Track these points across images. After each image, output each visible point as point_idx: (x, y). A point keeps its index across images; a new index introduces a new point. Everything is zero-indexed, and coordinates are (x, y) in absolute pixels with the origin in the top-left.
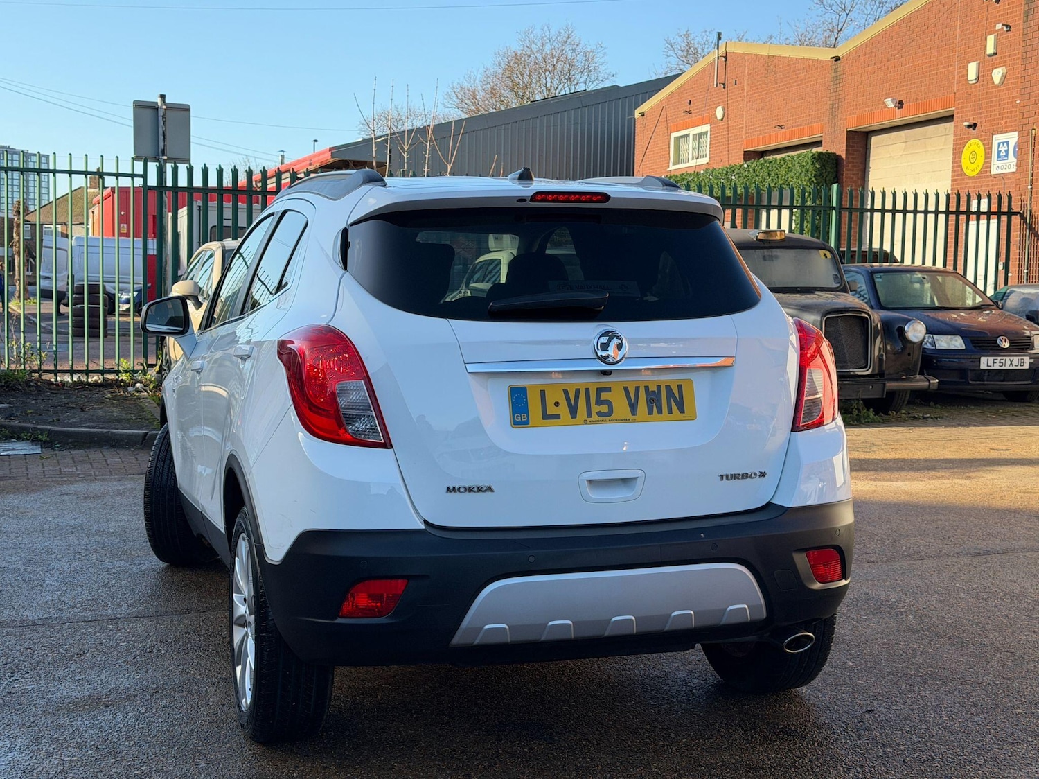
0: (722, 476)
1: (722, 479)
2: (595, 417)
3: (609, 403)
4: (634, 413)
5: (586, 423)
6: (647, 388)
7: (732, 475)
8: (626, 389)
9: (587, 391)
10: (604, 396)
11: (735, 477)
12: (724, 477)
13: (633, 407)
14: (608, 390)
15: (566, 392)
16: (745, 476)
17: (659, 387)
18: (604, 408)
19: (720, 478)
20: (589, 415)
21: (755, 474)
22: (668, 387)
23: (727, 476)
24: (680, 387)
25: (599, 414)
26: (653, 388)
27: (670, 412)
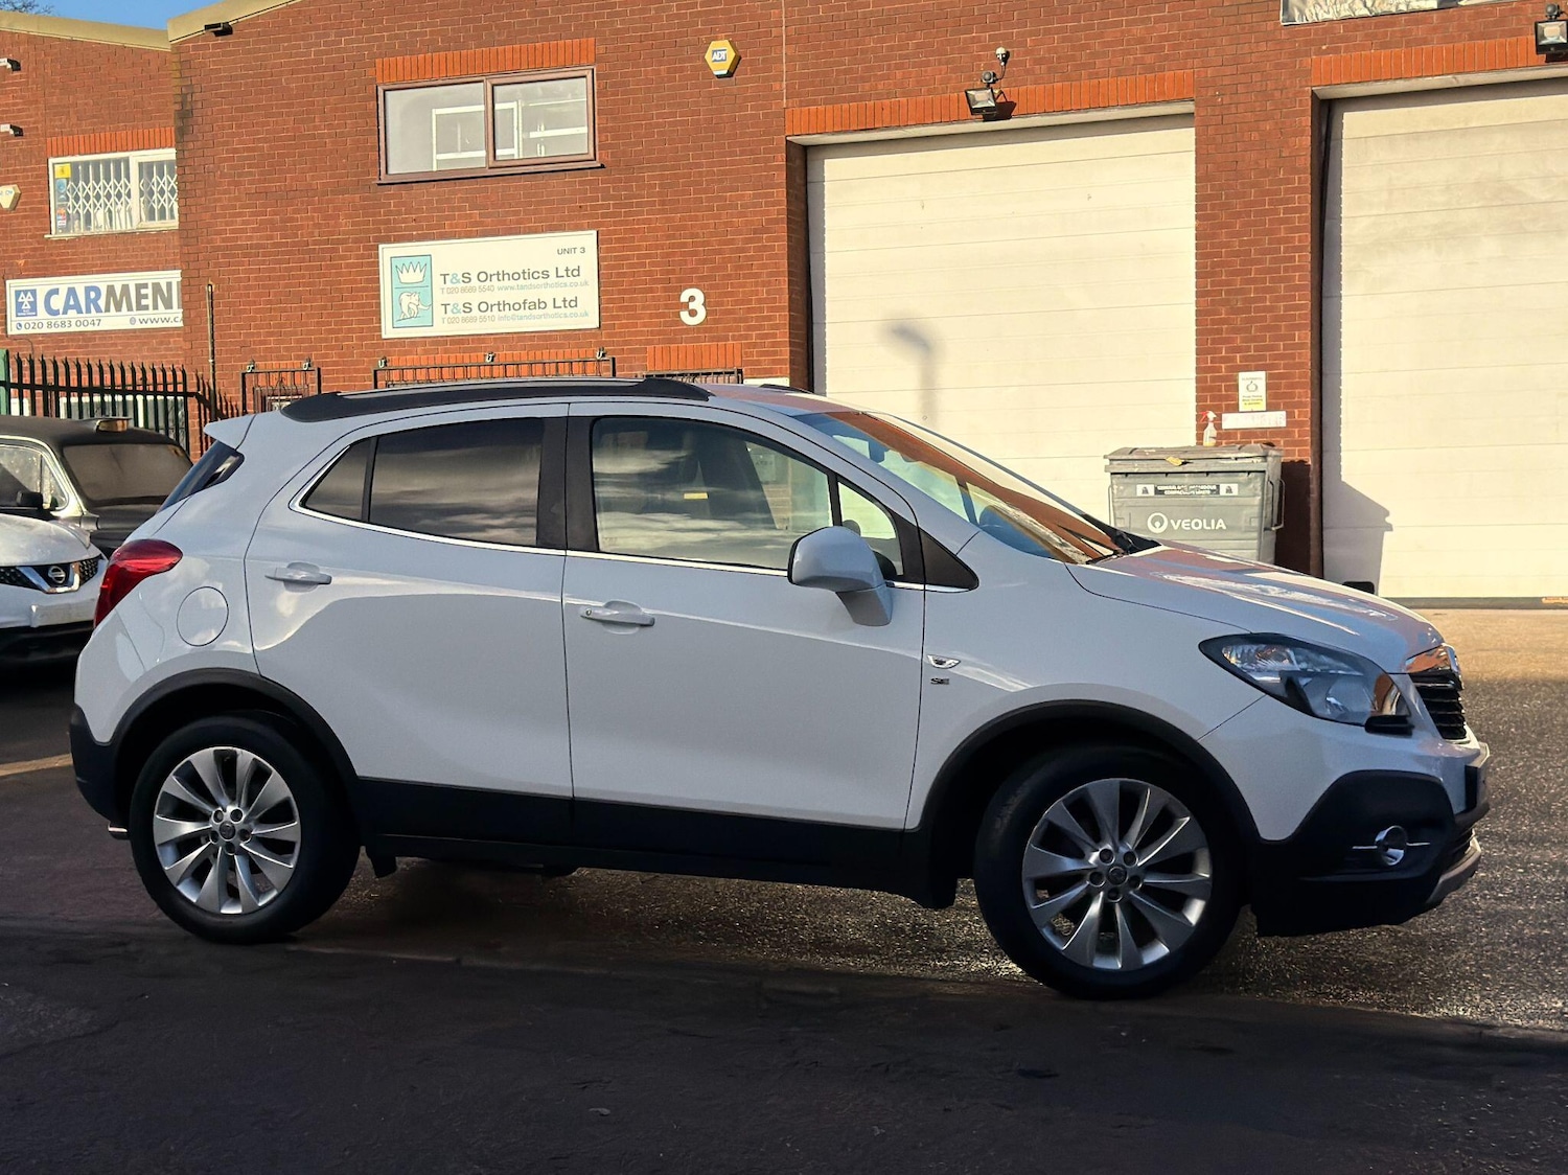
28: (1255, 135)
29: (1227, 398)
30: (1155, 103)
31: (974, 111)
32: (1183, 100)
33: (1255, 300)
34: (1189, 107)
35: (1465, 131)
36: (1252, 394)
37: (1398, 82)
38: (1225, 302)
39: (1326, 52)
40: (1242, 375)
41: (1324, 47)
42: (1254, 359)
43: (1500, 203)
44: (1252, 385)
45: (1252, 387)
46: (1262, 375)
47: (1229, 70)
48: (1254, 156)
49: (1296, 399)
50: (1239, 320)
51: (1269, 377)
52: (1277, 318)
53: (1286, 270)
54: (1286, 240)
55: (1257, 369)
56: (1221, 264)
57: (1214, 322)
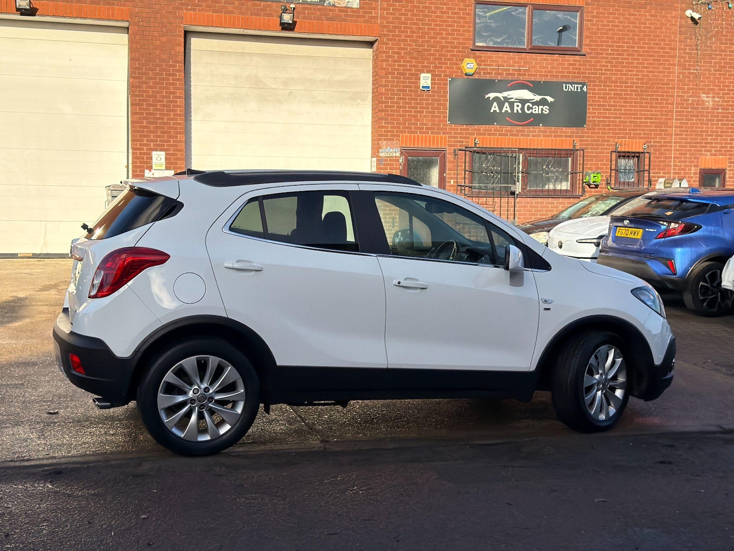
28: (158, 43)
29: (147, 163)
30: (110, 20)
31: (18, 10)
32: (123, 21)
33: (159, 119)
34: (126, 24)
35: (243, 54)
36: (158, 162)
37: (221, 28)
38: (146, 118)
39: (190, 10)
40: (154, 153)
41: (189, 7)
42: (159, 145)
43: (257, 87)
44: (159, 158)
45: (159, 159)
46: (163, 153)
47: (147, 10)
48: (158, 52)
49: (178, 166)
50: (152, 127)
51: (166, 154)
52: (169, 128)
53: (174, 106)
54: (173, 93)
55: (161, 150)
56: (143, 100)
57: (140, 127)
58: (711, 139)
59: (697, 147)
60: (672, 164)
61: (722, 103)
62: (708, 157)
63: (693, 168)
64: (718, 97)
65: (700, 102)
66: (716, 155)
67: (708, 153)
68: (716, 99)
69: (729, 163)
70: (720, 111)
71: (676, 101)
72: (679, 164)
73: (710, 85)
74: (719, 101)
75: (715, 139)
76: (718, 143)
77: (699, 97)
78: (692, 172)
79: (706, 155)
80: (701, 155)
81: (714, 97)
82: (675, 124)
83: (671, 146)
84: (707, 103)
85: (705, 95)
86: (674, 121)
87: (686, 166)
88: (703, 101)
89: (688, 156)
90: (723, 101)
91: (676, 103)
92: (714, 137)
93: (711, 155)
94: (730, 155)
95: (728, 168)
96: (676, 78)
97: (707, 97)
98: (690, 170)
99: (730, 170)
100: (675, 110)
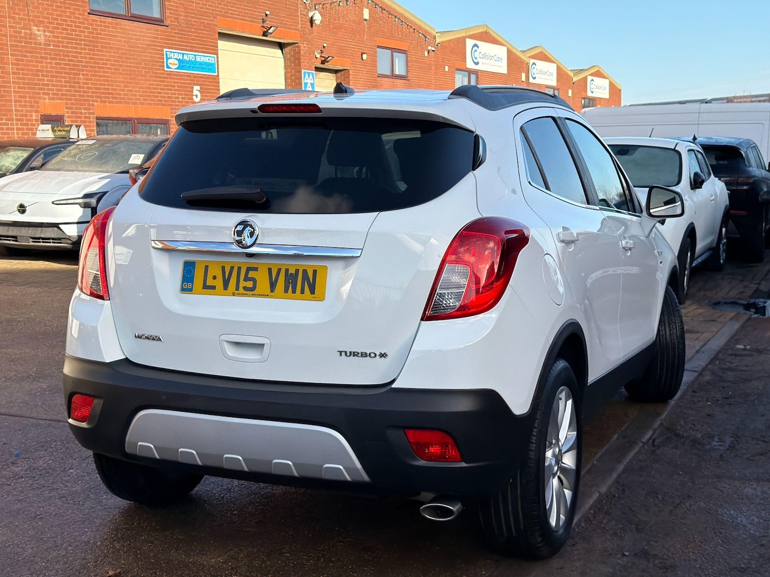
0: (341, 352)
1: (341, 355)
2: (241, 290)
3: (254, 280)
4: (272, 290)
5: (234, 295)
6: (287, 270)
7: (350, 352)
8: (270, 270)
9: (239, 269)
10: (251, 274)
11: (355, 354)
12: (343, 354)
13: (273, 286)
14: (256, 269)
15: (223, 268)
16: (364, 355)
17: (297, 271)
18: (250, 284)
19: (339, 353)
20: (237, 288)
21: (375, 355)
22: (305, 272)
23: (346, 352)
24: (315, 272)
25: (245, 288)
26: (292, 271)
27: (302, 292)
58: (47, 80)
59: (34, 89)
60: (14, 108)
61: (53, 39)
62: (47, 101)
63: (34, 114)
64: (49, 32)
65: (33, 36)
66: (53, 99)
67: (46, 97)
68: (47, 33)
69: (67, 108)
70: (52, 47)
71: (9, 32)
72: (20, 109)
73: (39, 17)
74: (50, 37)
75: (51, 81)
76: (53, 85)
77: (30, 29)
78: (34, 118)
79: (45, 99)
80: (40, 98)
81: (44, 31)
82: (11, 60)
83: (10, 87)
84: (39, 38)
85: (36, 28)
86: (10, 57)
87: (27, 111)
88: (35, 35)
89: (28, 99)
90: (54, 37)
91: (9, 35)
92: (49, 78)
93: (49, 99)
94: (67, 99)
95: (66, 115)
96: (7, 5)
97: (39, 30)
98: (31, 116)
99: (69, 117)
100: (9, 43)
